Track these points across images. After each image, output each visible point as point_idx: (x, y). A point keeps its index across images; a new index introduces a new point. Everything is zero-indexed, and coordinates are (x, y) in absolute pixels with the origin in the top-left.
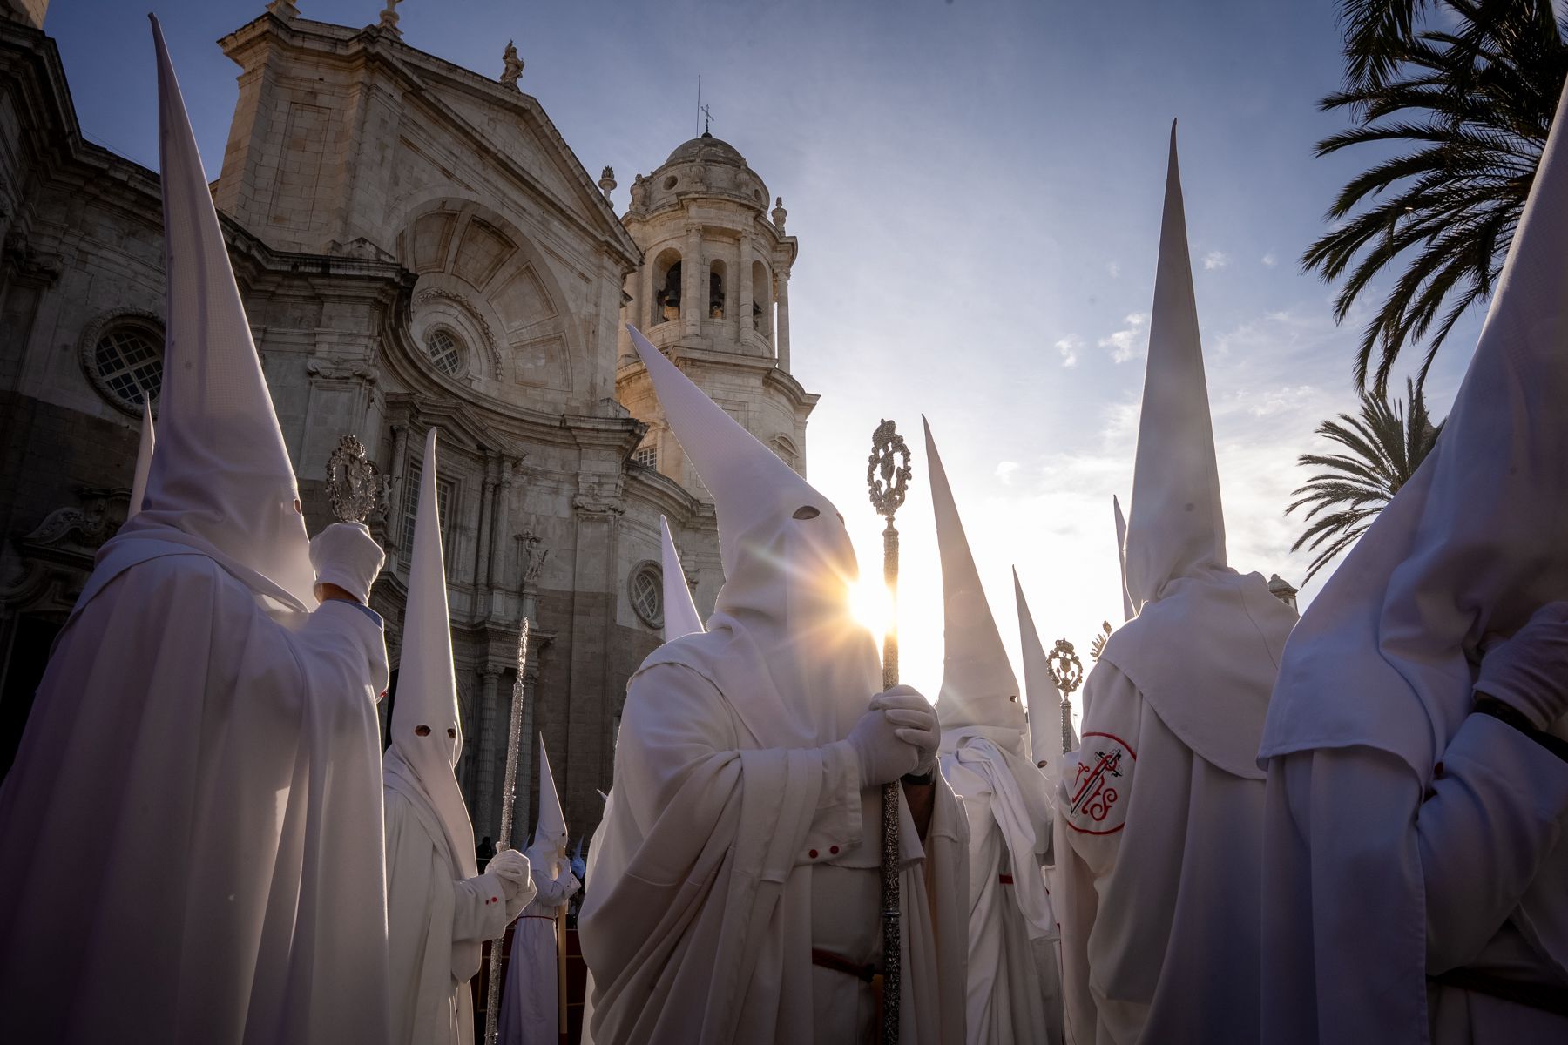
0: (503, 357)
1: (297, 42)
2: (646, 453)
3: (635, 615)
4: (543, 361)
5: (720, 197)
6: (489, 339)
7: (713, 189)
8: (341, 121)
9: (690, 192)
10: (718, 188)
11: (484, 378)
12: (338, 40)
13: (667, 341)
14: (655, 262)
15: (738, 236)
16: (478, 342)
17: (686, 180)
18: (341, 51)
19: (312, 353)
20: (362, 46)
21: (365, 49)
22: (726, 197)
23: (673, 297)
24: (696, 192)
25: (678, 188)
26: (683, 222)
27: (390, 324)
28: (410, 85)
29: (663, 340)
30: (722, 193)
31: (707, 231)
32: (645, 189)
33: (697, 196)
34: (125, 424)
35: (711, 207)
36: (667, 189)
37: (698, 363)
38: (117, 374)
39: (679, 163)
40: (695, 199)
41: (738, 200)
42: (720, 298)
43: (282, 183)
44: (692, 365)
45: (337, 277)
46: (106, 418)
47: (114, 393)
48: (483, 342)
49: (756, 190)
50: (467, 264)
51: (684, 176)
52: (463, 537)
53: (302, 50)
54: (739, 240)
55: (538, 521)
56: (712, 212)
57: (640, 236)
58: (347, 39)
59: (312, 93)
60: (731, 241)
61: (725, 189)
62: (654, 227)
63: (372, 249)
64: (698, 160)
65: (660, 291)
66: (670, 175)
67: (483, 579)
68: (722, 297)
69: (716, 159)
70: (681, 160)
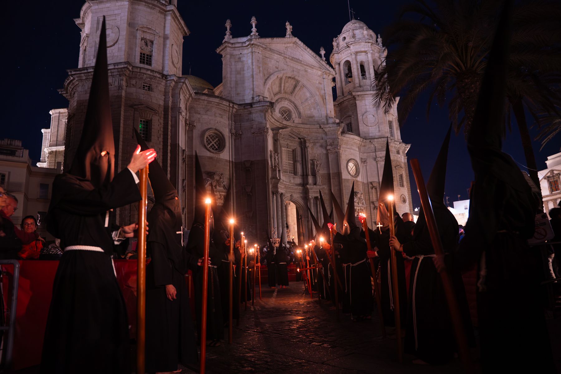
0: (301, 112)
1: (234, 46)
2: (349, 125)
3: (350, 175)
4: (313, 110)
5: (359, 41)
6: (297, 107)
7: (357, 39)
8: (248, 64)
9: (350, 42)
10: (358, 38)
11: (297, 119)
12: (243, 42)
13: (350, 89)
14: (343, 65)
15: (367, 52)
16: (294, 110)
17: (348, 37)
18: (244, 45)
19: (252, 128)
20: (249, 42)
21: (250, 43)
22: (361, 41)
23: (350, 75)
24: (352, 42)
25: (346, 41)
26: (349, 51)
27: (270, 115)
28: (263, 48)
29: (349, 89)
30: (359, 40)
31: (357, 53)
32: (337, 43)
33: (352, 43)
34: (215, 156)
35: (357, 45)
36: (343, 41)
37: (360, 96)
38: (211, 145)
39: (345, 32)
40: (352, 44)
41: (365, 41)
42: (364, 72)
43: (237, 84)
44: (358, 96)
45: (254, 107)
46: (211, 156)
47: (211, 149)
48: (295, 109)
49: (371, 35)
50: (287, 89)
51: (348, 36)
52: (298, 164)
53: (235, 47)
54: (367, 53)
55: (318, 155)
56: (357, 46)
57: (338, 58)
58: (245, 41)
59: (239, 58)
60: (365, 54)
61: (360, 38)
62: (341, 54)
63: (262, 97)
64: (351, 31)
65: (346, 74)
66: (343, 36)
67: (305, 174)
68: (365, 72)
69: (356, 28)
70: (346, 31)
